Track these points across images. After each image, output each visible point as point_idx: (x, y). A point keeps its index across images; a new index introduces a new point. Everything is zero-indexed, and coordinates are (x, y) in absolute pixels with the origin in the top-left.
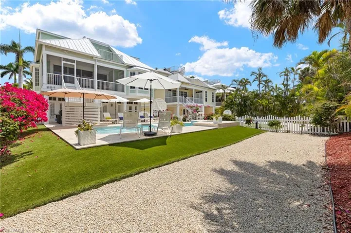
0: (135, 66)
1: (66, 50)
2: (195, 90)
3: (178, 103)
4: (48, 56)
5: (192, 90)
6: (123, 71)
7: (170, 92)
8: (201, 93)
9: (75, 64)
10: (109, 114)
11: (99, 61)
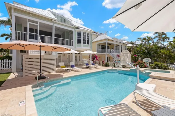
0: (81, 28)
1: (31, 13)
2: (116, 44)
3: (106, 53)
4: (16, 17)
5: (114, 44)
6: (73, 31)
7: (99, 46)
8: (118, 47)
9: (38, 25)
10: (63, 63)
11: (56, 23)
